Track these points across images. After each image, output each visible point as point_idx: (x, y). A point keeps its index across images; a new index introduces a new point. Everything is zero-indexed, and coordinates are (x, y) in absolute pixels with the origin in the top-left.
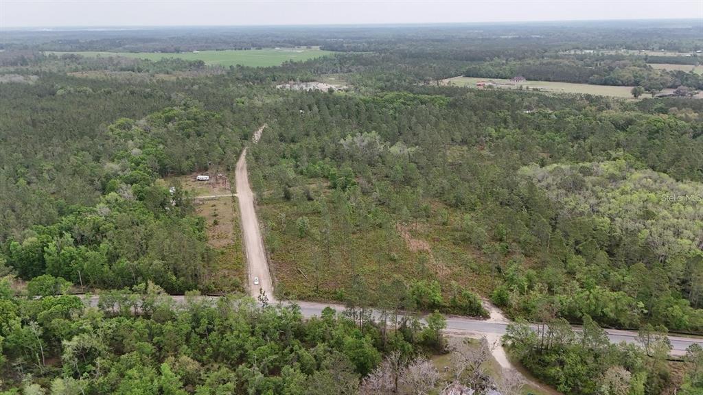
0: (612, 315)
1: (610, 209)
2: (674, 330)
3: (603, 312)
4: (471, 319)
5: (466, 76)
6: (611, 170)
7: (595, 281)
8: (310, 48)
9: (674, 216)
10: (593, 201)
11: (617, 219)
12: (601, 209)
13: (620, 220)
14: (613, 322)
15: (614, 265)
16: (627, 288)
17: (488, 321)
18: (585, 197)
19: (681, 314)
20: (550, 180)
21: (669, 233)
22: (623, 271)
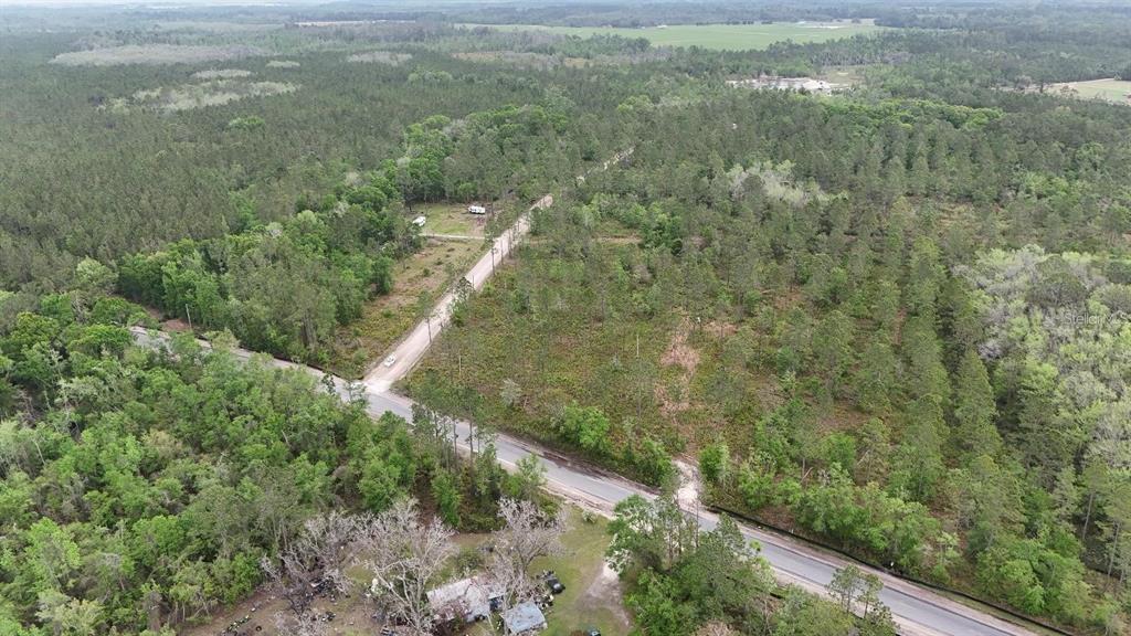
0: (881, 544)
4: (639, 488)
5: (1123, 79)
8: (858, 22)
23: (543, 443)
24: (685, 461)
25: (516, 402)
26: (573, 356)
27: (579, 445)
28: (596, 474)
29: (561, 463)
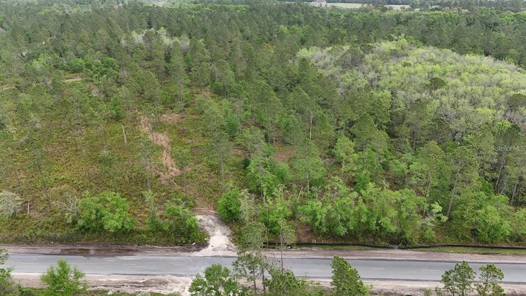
0: (393, 228)
1: (391, 82)
2: (487, 243)
3: (378, 224)
4: (176, 250)
6: (393, 48)
7: (369, 173)
9: (466, 84)
10: (372, 75)
11: (399, 92)
12: (381, 83)
13: (403, 93)
14: (396, 238)
15: (396, 149)
16: (414, 181)
17: (204, 252)
18: (363, 73)
19: (497, 218)
20: (327, 60)
21: (464, 102)
22: (408, 156)
23: (61, 241)
24: (201, 213)
25: (18, 210)
26: (63, 159)
27: (107, 232)
28: (128, 252)
29: (85, 253)
